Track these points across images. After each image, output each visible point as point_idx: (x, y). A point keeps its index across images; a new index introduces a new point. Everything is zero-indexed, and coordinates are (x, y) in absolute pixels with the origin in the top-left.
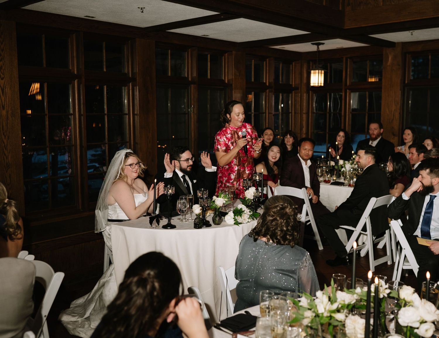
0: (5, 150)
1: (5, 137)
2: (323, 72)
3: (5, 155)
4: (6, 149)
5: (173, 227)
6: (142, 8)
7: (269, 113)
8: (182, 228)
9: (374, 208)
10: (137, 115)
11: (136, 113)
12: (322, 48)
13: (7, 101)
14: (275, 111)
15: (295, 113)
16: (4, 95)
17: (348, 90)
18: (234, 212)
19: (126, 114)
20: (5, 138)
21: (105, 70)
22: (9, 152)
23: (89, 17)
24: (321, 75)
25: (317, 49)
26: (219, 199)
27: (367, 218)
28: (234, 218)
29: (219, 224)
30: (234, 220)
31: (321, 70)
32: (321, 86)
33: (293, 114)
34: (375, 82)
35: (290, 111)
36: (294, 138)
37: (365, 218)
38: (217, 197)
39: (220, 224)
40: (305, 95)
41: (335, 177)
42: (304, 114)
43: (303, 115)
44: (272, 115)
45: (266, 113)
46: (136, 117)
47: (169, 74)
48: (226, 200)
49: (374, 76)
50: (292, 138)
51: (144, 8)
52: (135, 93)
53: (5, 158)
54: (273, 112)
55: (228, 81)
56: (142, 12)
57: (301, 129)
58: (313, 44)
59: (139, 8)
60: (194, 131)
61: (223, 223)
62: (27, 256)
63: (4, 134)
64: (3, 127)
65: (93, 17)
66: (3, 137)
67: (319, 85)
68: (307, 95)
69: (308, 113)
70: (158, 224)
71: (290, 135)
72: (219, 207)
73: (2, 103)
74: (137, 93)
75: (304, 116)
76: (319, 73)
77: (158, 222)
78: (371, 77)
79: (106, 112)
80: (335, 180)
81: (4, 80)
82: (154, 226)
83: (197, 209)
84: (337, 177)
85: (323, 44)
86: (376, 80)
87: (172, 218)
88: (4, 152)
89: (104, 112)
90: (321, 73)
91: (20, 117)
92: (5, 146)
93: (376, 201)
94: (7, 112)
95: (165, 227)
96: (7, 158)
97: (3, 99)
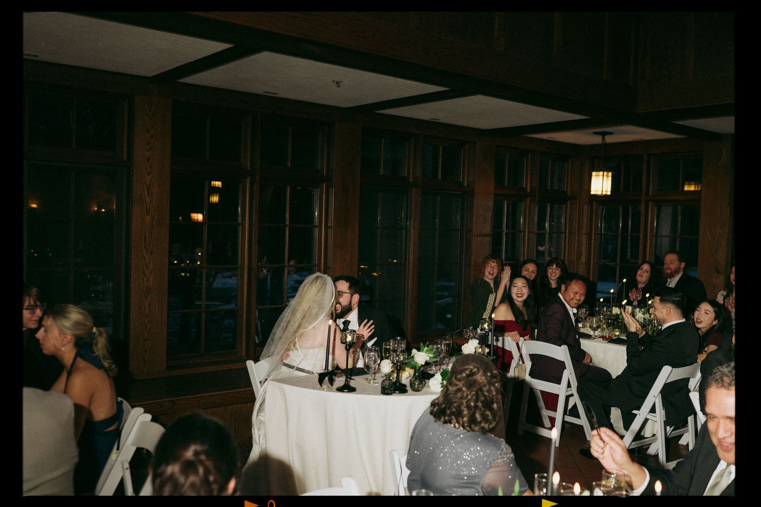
0: (145, 269)
1: (147, 251)
2: (610, 174)
3: (145, 275)
4: (147, 267)
5: (352, 390)
6: (337, 82)
7: (529, 232)
8: (365, 392)
9: (667, 382)
10: (330, 227)
11: (329, 225)
12: (609, 139)
13: (154, 203)
14: (539, 228)
15: (570, 232)
16: (150, 195)
17: (650, 203)
18: (442, 375)
19: (316, 227)
20: (147, 253)
21: (290, 165)
22: (151, 273)
23: (270, 93)
24: (607, 179)
25: (602, 141)
26: (421, 353)
27: (656, 396)
28: (441, 384)
29: (418, 390)
30: (441, 385)
31: (608, 171)
32: (606, 196)
33: (567, 234)
34: (694, 191)
35: (563, 230)
36: (562, 271)
37: (654, 396)
38: (419, 350)
39: (420, 391)
40: (586, 206)
41: (618, 331)
42: (584, 234)
43: (582, 237)
44: (534, 234)
45: (524, 232)
46: (329, 230)
47: (380, 172)
48: (432, 355)
49: (693, 183)
50: (560, 269)
51: (341, 82)
52: (330, 198)
53: (145, 279)
54: (535, 230)
55: (468, 184)
56: (339, 86)
57: (579, 257)
58: (596, 133)
59: (333, 81)
60: (414, 253)
61: (425, 389)
62: (141, 414)
63: (145, 248)
65: (275, 94)
66: (145, 251)
67: (604, 193)
68: (589, 207)
69: (590, 234)
70: (332, 385)
71: (556, 264)
72: (420, 365)
73: (147, 207)
74: (332, 198)
75: (584, 239)
76: (603, 176)
77: (331, 382)
78: (690, 184)
79: (287, 223)
80: (618, 335)
81: (151, 176)
82: (324, 386)
83: (386, 366)
84: (622, 331)
85: (611, 133)
86: (696, 189)
87: (352, 377)
88: (144, 271)
89: (285, 222)
90: (607, 176)
91: (168, 226)
92: (145, 264)
93: (670, 371)
94: (152, 218)
95: (340, 390)
96: (147, 281)
97: (148, 200)
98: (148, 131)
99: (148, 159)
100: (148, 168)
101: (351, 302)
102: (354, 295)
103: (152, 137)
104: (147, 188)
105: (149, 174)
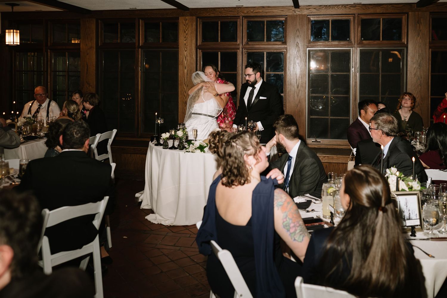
0: (185, 93)
1: (185, 85)
3: (185, 96)
4: (185, 92)
53: (185, 98)
63: (185, 84)
64: (184, 79)
66: (184, 85)
94: (188, 71)
96: (186, 98)
97: (185, 62)
98: (185, 32)
99: (185, 45)
100: (185, 48)
101: (256, 78)
102: (257, 74)
103: (187, 34)
104: (185, 57)
105: (186, 51)
